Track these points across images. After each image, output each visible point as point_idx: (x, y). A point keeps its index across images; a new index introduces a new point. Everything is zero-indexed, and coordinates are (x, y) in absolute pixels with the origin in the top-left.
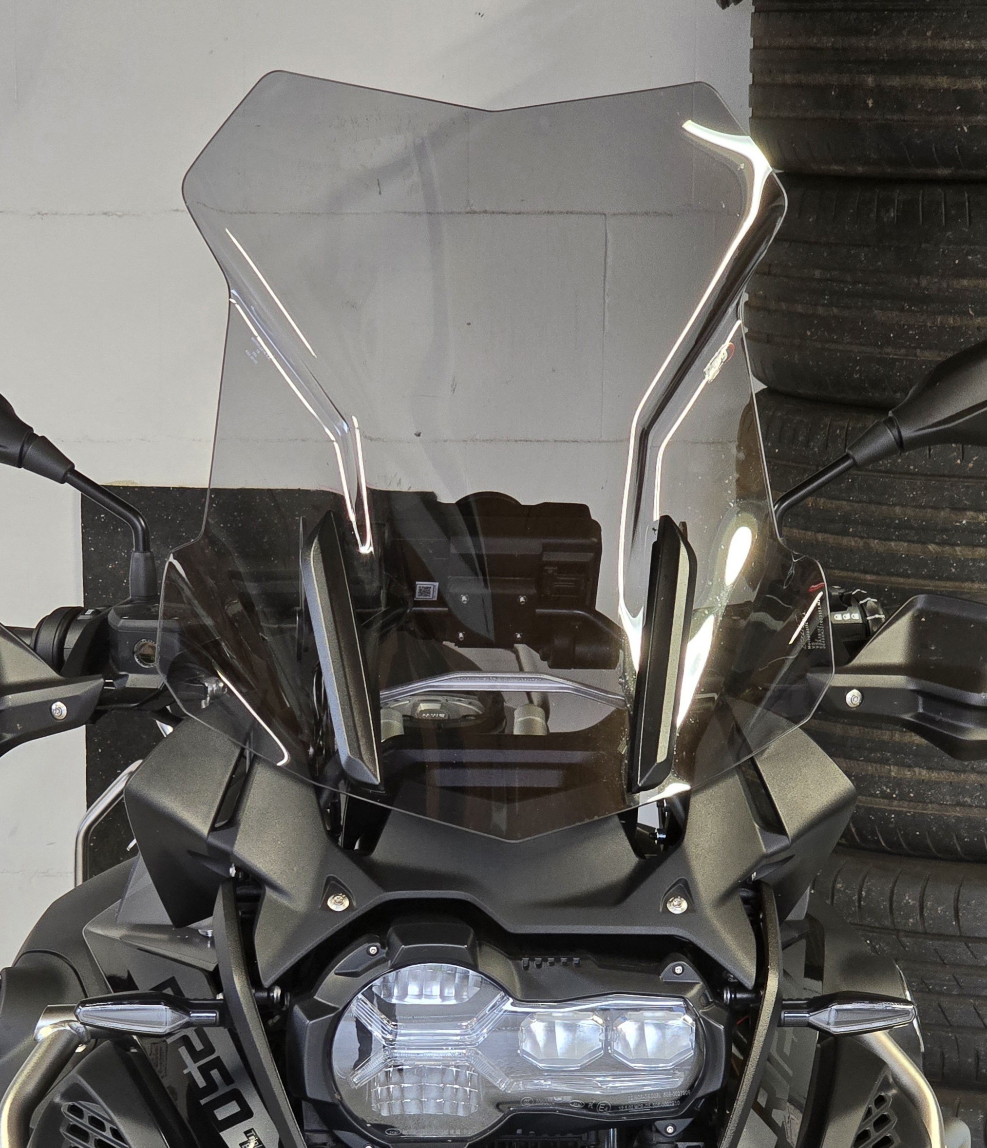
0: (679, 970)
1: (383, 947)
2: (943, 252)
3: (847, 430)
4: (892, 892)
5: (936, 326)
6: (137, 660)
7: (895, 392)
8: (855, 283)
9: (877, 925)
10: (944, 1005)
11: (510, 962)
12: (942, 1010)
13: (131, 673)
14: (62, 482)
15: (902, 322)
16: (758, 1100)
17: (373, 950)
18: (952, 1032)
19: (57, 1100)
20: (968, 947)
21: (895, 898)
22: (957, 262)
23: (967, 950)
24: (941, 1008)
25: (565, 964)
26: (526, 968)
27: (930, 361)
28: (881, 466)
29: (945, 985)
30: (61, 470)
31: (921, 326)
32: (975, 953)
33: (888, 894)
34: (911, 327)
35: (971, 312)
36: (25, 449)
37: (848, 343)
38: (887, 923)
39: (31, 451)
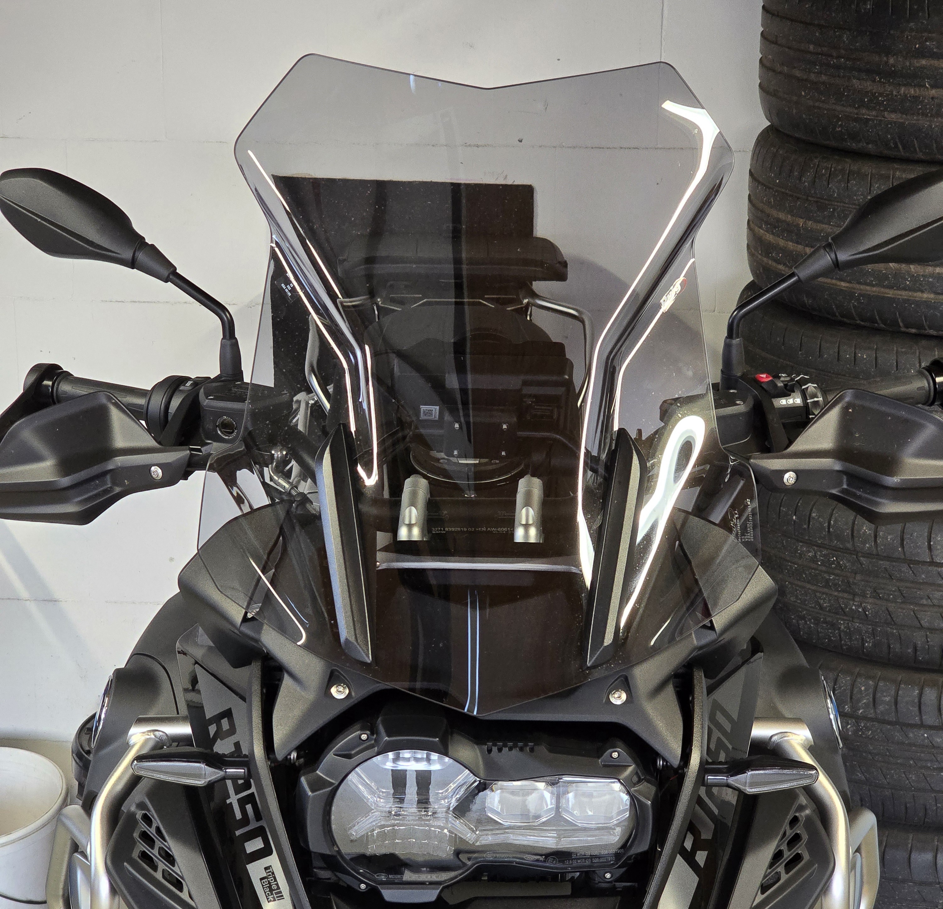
0: (615, 755)
1: (372, 734)
2: (907, 37)
3: (831, 170)
4: (854, 523)
5: (900, 95)
6: (219, 432)
7: (868, 143)
8: (838, 57)
9: (841, 546)
10: (890, 609)
11: (476, 747)
12: (889, 613)
13: (215, 441)
14: (166, 282)
15: (874, 91)
16: (685, 844)
17: (364, 737)
18: (896, 629)
19: (133, 808)
20: (910, 567)
21: (856, 527)
22: (917, 46)
23: (910, 570)
24: (888, 611)
25: (521, 749)
26: (490, 751)
27: (895, 123)
28: (855, 200)
29: (892, 595)
30: (165, 273)
31: (889, 95)
32: (915, 572)
33: (850, 524)
34: (881, 94)
35: (927, 85)
36: (137, 254)
37: (833, 103)
38: (849, 545)
39: (141, 256)
